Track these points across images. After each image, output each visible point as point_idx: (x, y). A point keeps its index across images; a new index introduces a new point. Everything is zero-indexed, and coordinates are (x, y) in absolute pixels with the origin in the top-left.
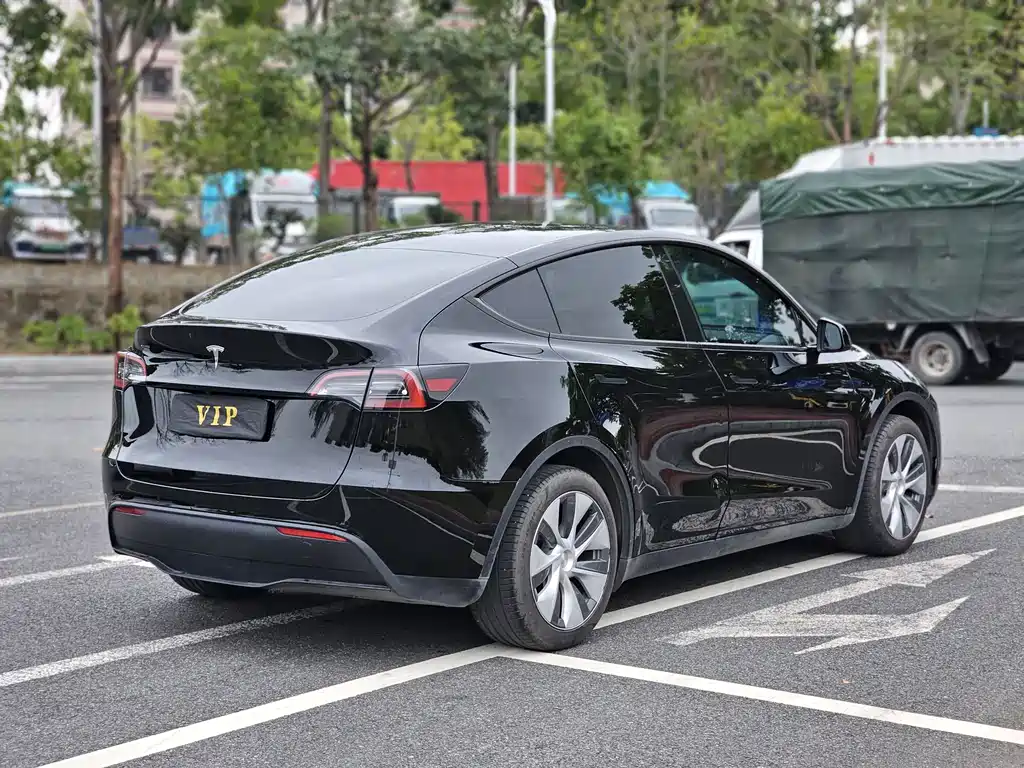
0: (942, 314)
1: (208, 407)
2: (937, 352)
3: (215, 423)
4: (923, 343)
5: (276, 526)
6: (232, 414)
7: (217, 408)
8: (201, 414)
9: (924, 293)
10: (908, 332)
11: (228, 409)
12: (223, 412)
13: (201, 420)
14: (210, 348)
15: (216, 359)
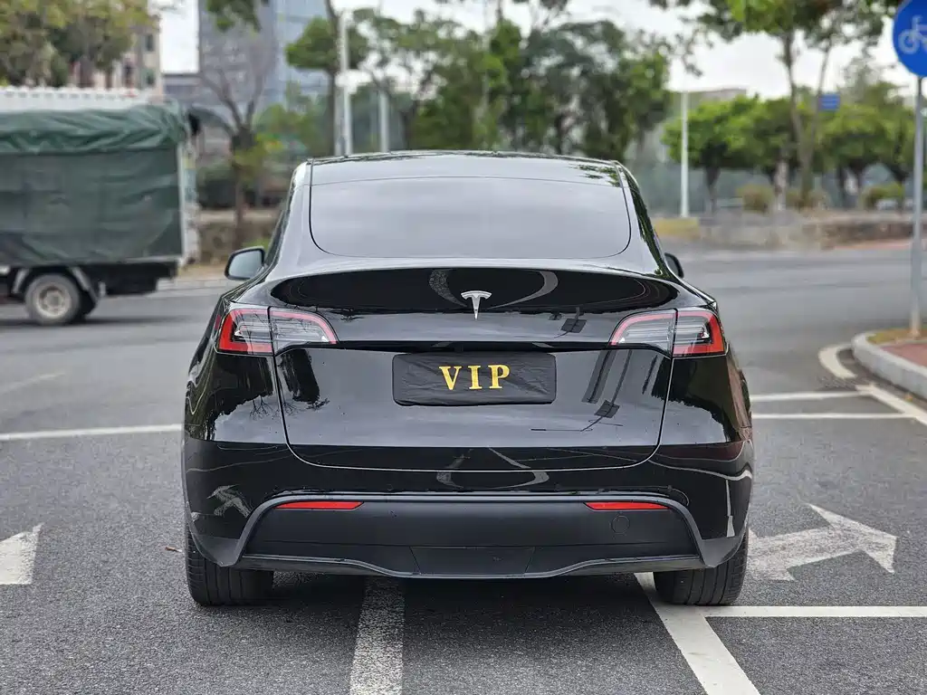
0: (57, 257)
1: (458, 368)
2: (49, 295)
3: (475, 385)
4: (38, 285)
5: (584, 502)
6: (500, 374)
7: (474, 369)
8: (448, 378)
9: (38, 237)
10: (21, 276)
11: (494, 368)
12: (485, 374)
13: (451, 384)
14: (465, 295)
15: (476, 307)
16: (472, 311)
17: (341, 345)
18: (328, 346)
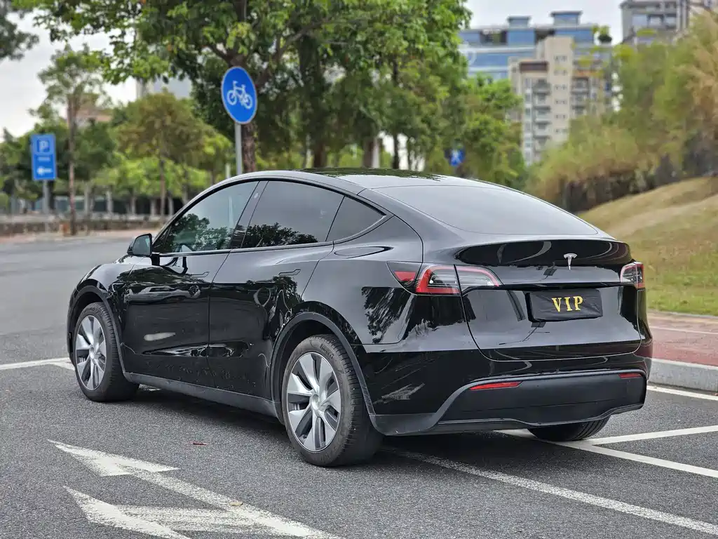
1: (560, 299)
3: (569, 309)
6: (579, 301)
7: (567, 299)
8: (556, 304)
11: (576, 298)
12: (572, 301)
13: (559, 309)
14: (565, 256)
15: (569, 263)
16: (567, 265)
17: (503, 287)
18: (495, 288)
